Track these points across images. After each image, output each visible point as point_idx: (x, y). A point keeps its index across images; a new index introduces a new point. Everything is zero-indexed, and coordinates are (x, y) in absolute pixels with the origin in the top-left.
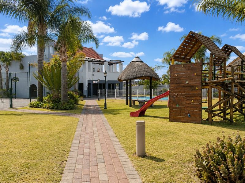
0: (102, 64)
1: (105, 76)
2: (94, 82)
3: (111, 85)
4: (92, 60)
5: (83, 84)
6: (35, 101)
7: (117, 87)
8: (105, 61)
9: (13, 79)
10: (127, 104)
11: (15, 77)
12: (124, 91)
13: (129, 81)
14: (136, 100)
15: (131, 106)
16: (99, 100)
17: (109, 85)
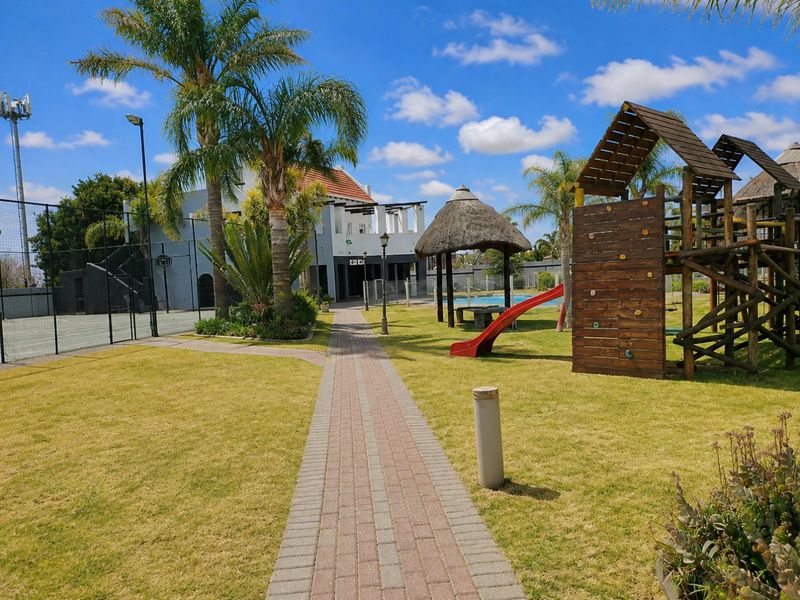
0: (370, 212)
1: (384, 246)
2: (354, 263)
3: (396, 266)
4: (343, 201)
5: (325, 266)
6: (209, 315)
7: (413, 272)
8: (376, 204)
9: (158, 260)
10: (441, 319)
11: (164, 257)
12: (432, 282)
13: (444, 256)
14: (465, 308)
15: (452, 324)
16: (367, 309)
17: (391, 266)
